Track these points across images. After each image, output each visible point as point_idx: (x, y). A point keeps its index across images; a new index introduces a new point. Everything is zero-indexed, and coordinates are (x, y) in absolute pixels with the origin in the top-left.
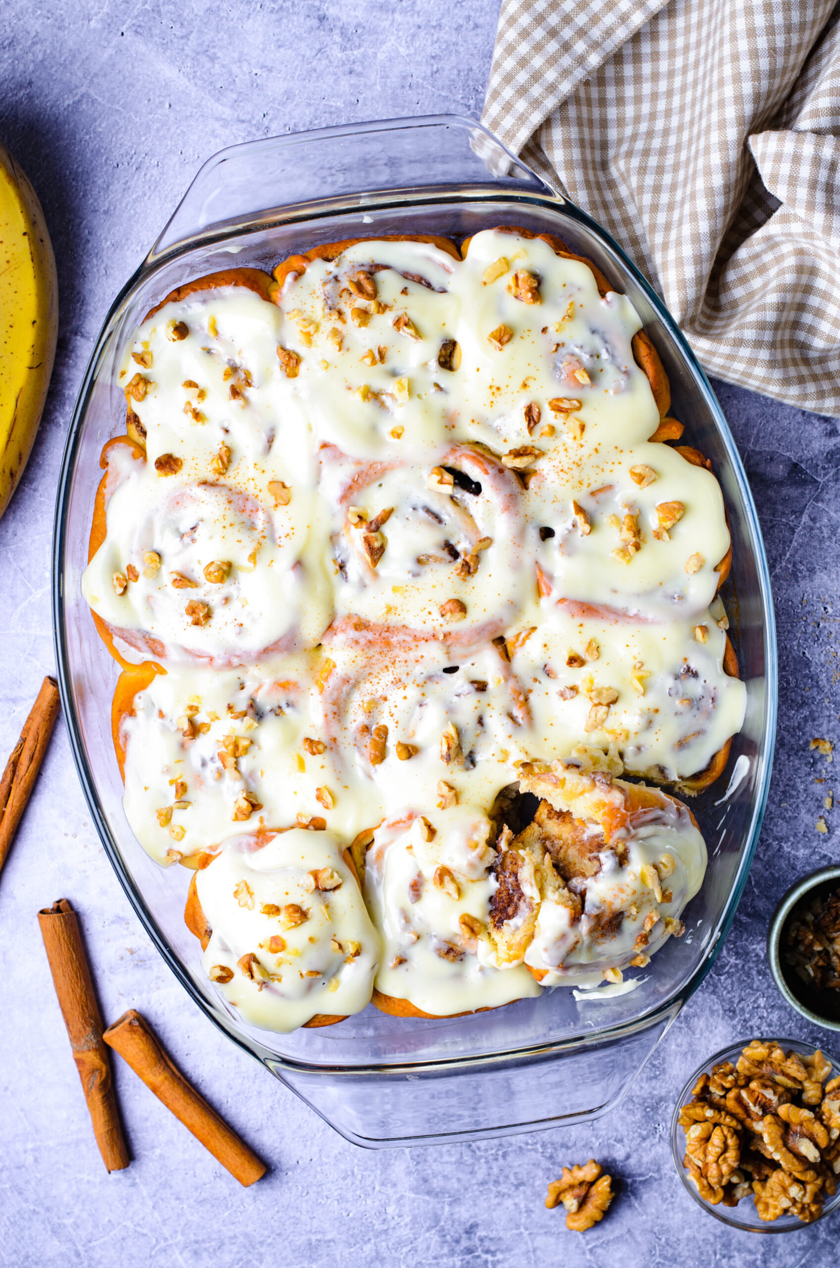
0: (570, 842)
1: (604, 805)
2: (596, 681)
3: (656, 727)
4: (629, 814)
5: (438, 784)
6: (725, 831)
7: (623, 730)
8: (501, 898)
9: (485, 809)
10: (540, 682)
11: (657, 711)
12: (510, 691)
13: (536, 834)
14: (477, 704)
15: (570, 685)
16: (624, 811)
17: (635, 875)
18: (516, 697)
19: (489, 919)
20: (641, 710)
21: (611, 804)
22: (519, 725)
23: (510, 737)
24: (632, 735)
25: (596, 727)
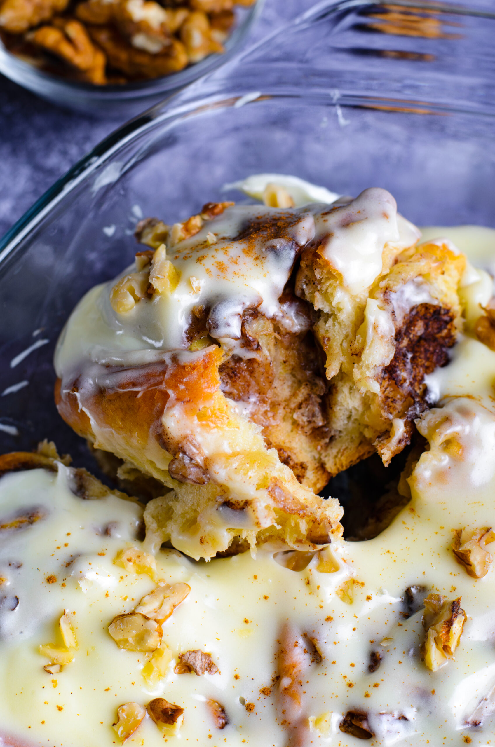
0: (281, 412)
1: (201, 417)
2: (141, 667)
3: (63, 555)
4: (163, 386)
5: (485, 573)
6: (15, 362)
7: (123, 566)
8: (427, 359)
9: (412, 510)
10: (243, 701)
11: (50, 580)
12: (304, 700)
13: (334, 451)
14: (373, 692)
15: (189, 679)
16: (170, 392)
17: (190, 284)
18: (296, 687)
19: (458, 335)
20: (78, 587)
21: (189, 412)
22: (305, 635)
23: (328, 619)
24: (111, 554)
25: (168, 587)
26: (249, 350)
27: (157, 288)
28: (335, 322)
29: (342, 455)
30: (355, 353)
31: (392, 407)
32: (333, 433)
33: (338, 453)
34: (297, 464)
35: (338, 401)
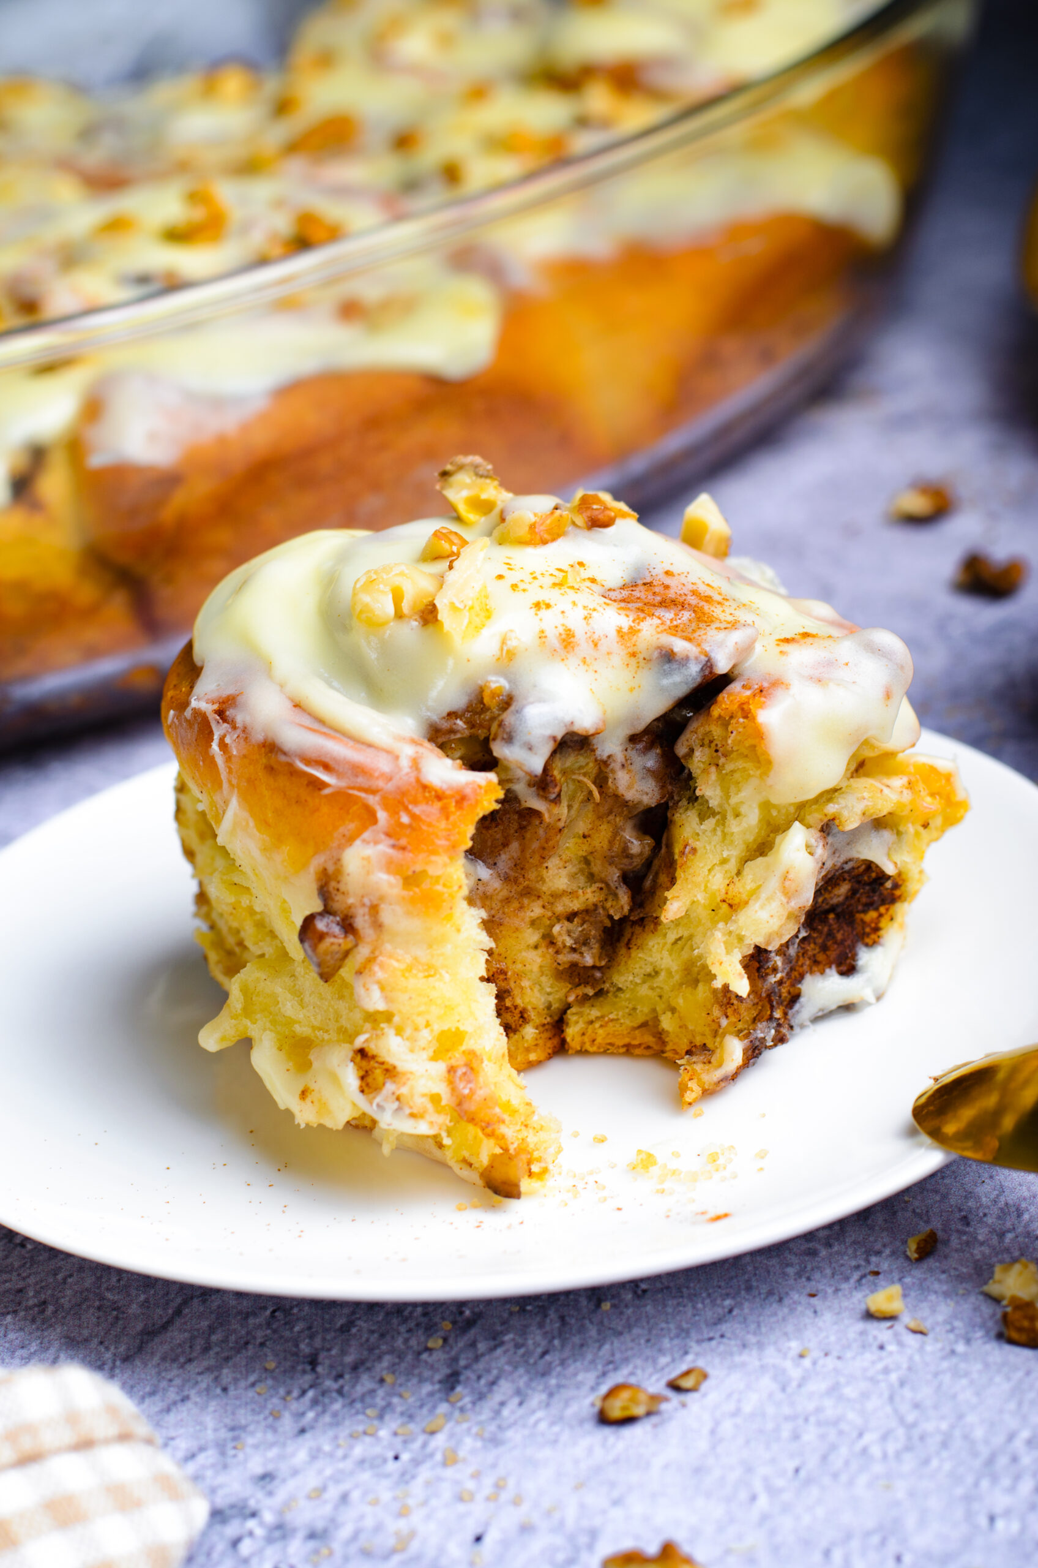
26: (538, 795)
27: (443, 621)
28: (718, 829)
29: (601, 1026)
30: (730, 902)
31: (733, 1008)
32: (606, 986)
33: (597, 1018)
34: (516, 1007)
35: (647, 945)
